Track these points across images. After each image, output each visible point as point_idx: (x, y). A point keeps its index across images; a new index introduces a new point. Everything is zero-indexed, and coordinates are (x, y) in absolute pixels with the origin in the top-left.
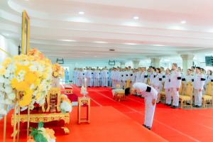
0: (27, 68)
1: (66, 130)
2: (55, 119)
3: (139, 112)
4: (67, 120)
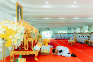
0: (7, 27)
1: (36, 59)
2: (30, 54)
3: (80, 51)
4: (36, 54)
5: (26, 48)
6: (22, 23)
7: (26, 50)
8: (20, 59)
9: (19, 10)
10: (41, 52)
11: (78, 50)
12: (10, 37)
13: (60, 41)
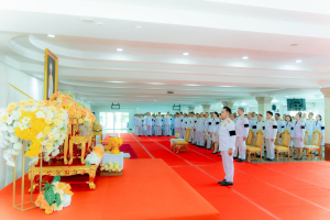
0: (33, 115)
1: (92, 185)
2: (78, 173)
3: (195, 166)
4: (92, 174)
5: (68, 159)
6: (59, 100)
7: (68, 165)
8: (56, 183)
10: (102, 169)
12: (40, 135)
13: (151, 140)
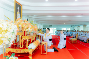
2: (25, 52)
3: (80, 50)
6: (19, 21)
7: (21, 48)
9: (18, 8)
11: (79, 49)
